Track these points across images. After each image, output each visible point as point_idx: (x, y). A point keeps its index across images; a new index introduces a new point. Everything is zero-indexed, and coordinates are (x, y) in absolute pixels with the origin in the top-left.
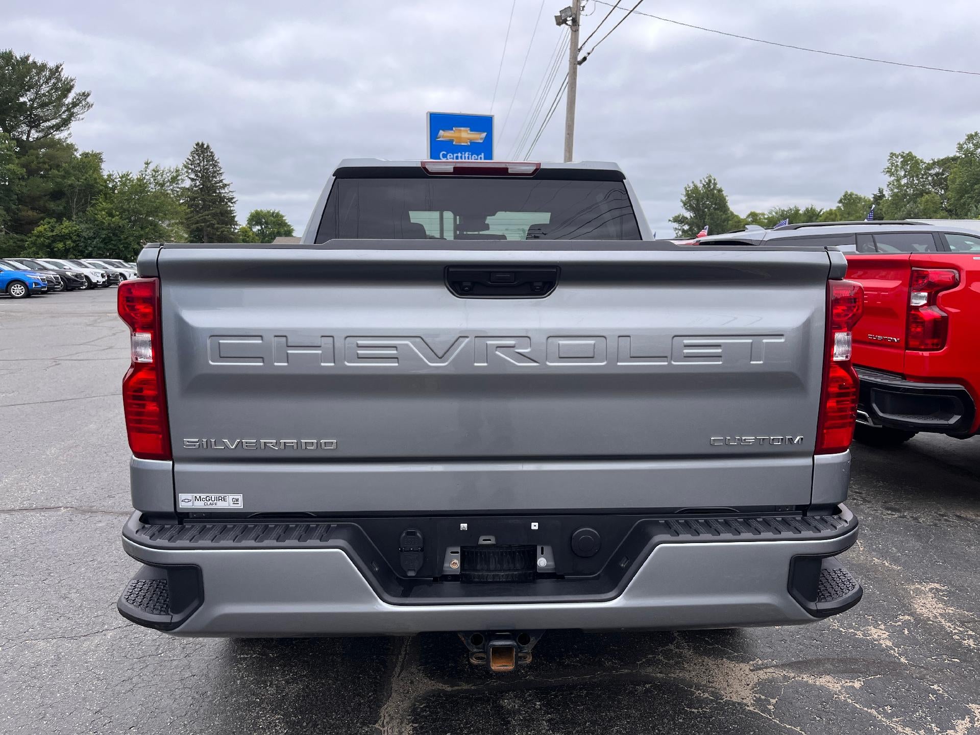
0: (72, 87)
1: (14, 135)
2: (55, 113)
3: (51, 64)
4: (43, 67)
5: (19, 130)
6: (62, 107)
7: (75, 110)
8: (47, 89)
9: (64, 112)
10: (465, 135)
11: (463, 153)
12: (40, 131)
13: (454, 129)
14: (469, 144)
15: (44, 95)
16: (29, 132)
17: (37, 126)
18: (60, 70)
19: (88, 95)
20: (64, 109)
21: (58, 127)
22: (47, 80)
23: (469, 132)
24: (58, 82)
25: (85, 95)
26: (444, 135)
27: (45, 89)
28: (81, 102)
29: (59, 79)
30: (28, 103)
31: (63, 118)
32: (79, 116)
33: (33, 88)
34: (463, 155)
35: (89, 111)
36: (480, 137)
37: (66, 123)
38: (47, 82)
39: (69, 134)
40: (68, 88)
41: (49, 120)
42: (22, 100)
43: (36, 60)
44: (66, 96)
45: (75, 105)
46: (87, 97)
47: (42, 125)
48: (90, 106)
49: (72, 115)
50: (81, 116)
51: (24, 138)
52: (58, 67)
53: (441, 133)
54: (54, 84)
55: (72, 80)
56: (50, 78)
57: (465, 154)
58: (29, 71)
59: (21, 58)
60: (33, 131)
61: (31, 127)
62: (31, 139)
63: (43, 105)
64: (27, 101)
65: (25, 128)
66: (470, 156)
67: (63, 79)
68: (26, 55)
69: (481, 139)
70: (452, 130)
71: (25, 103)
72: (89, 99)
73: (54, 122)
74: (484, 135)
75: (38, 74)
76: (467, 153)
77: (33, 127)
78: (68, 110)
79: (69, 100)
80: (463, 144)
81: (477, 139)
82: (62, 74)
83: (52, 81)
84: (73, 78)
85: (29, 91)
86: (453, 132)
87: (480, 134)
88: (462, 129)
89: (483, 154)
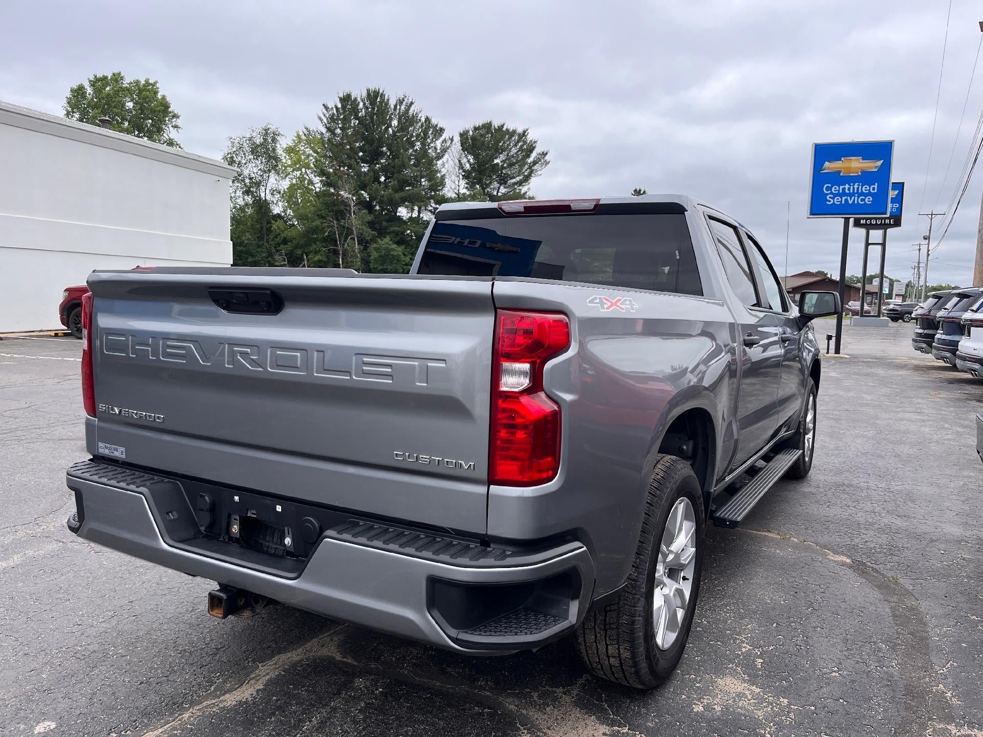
0: (534, 148)
1: (488, 191)
2: (520, 171)
3: (520, 130)
4: (514, 132)
5: (492, 187)
6: (525, 166)
7: (535, 167)
8: (516, 151)
9: (526, 170)
10: (856, 164)
11: (852, 184)
12: (507, 187)
13: (842, 159)
14: (860, 174)
15: (513, 156)
16: (499, 188)
17: (505, 183)
18: (526, 134)
19: (547, 154)
20: (526, 167)
21: (520, 183)
22: (516, 143)
23: (861, 161)
24: (524, 145)
25: (544, 154)
26: (829, 166)
27: (514, 151)
28: (540, 160)
29: (525, 142)
30: (500, 164)
31: (524, 175)
32: (538, 172)
33: (505, 151)
34: (852, 187)
35: (546, 167)
36: (873, 165)
37: (527, 179)
38: (515, 145)
39: (528, 189)
40: (531, 149)
41: (514, 178)
42: (496, 161)
43: (509, 128)
44: (529, 156)
45: (535, 163)
46: (545, 156)
47: (509, 182)
48: (547, 163)
49: (531, 172)
50: (539, 173)
51: (495, 193)
52: (525, 132)
53: (827, 164)
54: (521, 146)
55: (535, 142)
56: (518, 142)
57: (854, 185)
58: (502, 138)
59: (498, 127)
60: (502, 187)
61: (501, 184)
62: (499, 194)
63: (511, 165)
64: (500, 162)
65: (496, 185)
66: (860, 187)
67: (528, 142)
68: (502, 123)
69: (876, 167)
70: (841, 160)
71: (497, 164)
72: (547, 158)
73: (518, 179)
74: (880, 163)
75: (509, 138)
76: (856, 184)
77: (502, 184)
78: (530, 168)
79: (530, 160)
80: (851, 175)
81: (871, 168)
82: (528, 137)
83: (520, 144)
84: (536, 140)
85: (501, 153)
86: (841, 162)
87: (876, 162)
88: (853, 158)
89: (876, 184)
